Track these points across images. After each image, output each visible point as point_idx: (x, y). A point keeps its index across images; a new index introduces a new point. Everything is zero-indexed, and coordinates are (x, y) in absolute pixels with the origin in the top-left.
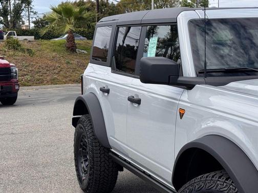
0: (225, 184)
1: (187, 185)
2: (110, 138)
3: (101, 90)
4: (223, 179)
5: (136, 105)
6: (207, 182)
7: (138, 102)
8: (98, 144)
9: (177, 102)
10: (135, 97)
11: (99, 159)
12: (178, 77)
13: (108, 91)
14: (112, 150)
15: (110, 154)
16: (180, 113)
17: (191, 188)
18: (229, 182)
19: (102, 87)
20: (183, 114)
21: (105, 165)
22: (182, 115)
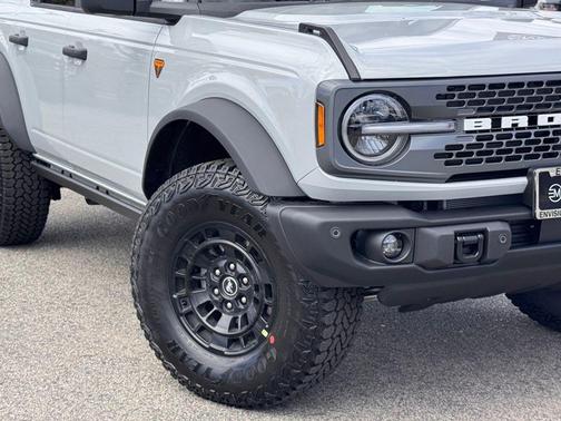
0: (228, 177)
1: (164, 186)
2: (32, 132)
3: (12, 40)
4: (225, 170)
5: (79, 62)
6: (198, 176)
7: (82, 56)
8: (9, 146)
9: (151, 48)
10: (76, 48)
11: (12, 174)
12: (151, 3)
13: (24, 42)
14: (37, 155)
15: (33, 163)
16: (156, 67)
17: (172, 188)
18: (234, 173)
19: (13, 34)
20: (161, 68)
21: (25, 185)
22: (158, 71)
